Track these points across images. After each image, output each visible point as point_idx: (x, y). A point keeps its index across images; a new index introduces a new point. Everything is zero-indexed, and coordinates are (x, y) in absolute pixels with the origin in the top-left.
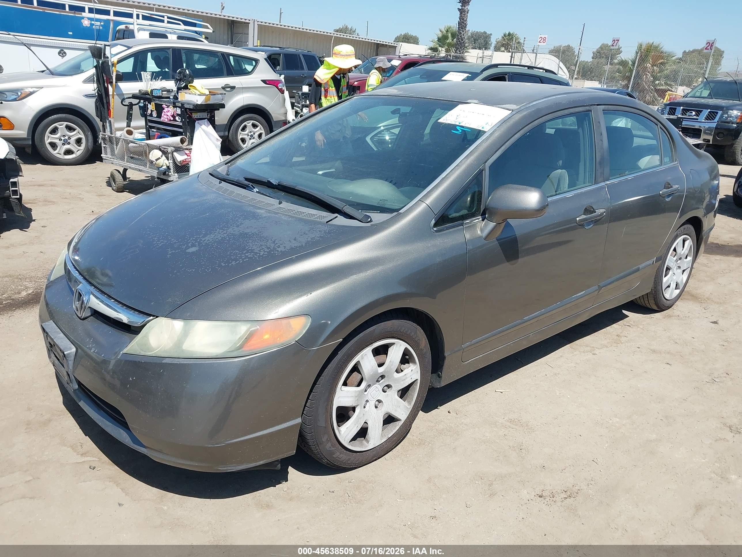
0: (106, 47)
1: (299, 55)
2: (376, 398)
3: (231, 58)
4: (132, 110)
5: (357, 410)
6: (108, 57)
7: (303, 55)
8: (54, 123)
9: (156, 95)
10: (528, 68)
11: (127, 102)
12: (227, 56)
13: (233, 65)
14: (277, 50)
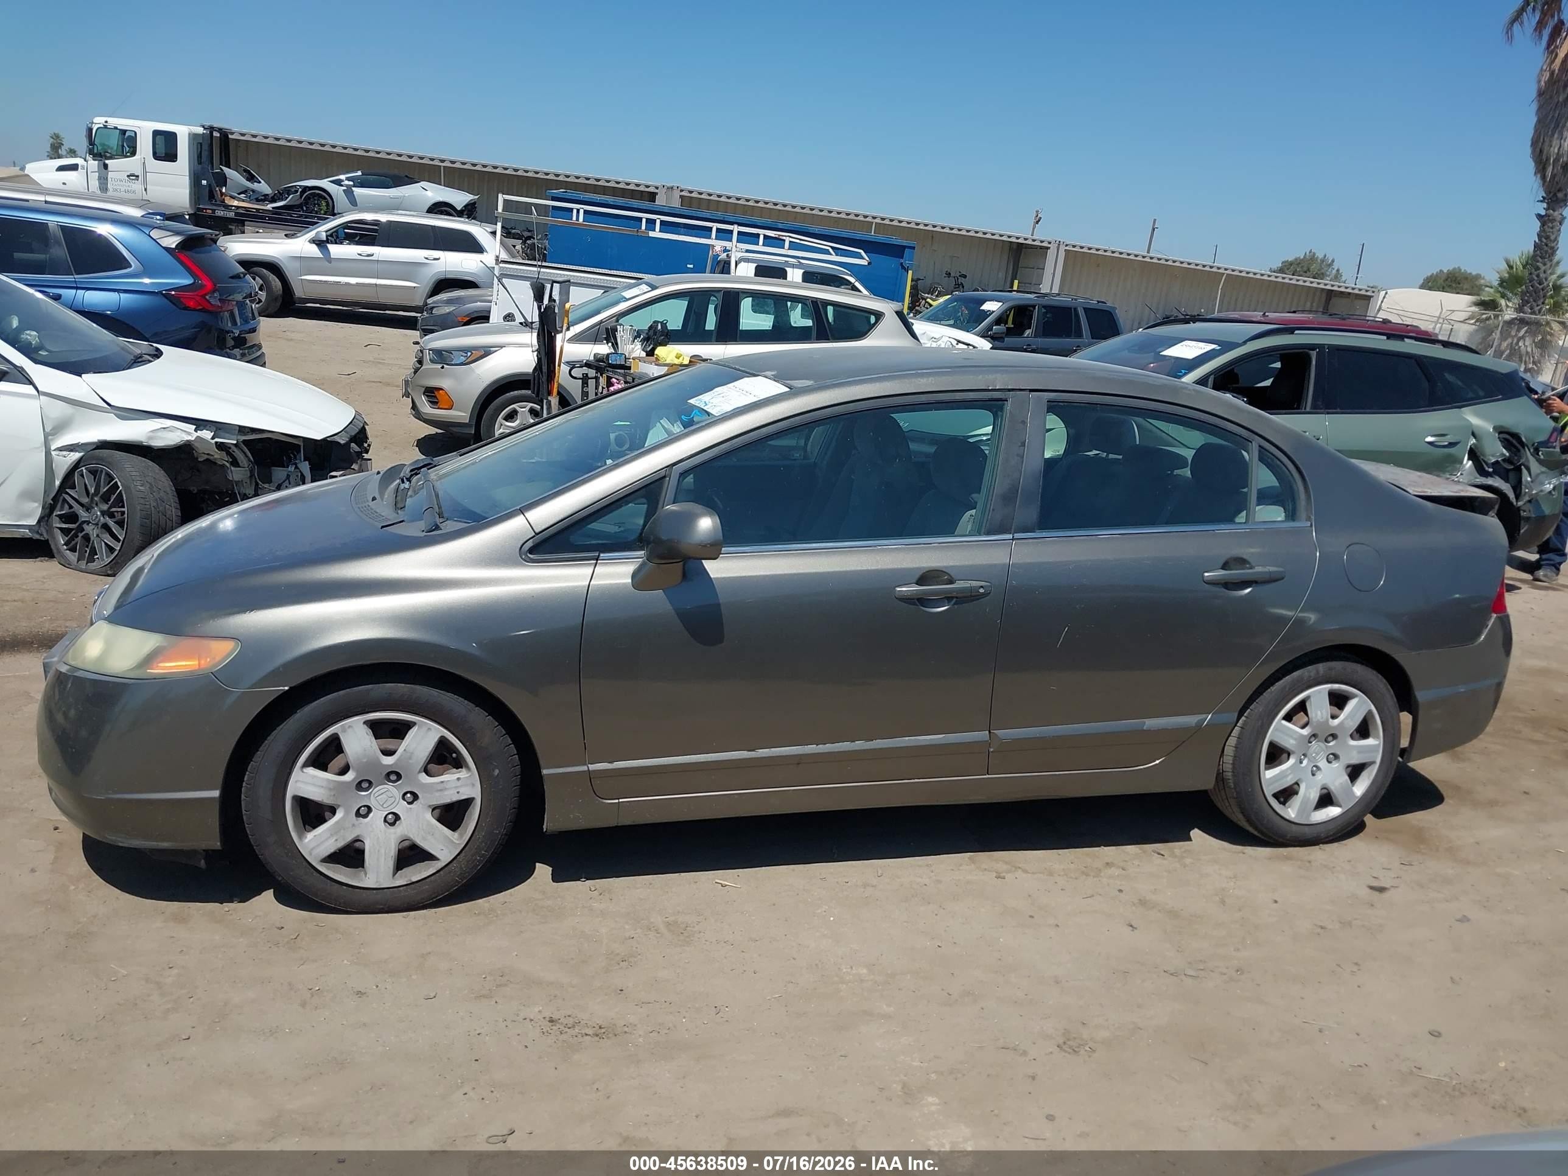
0: (554, 284)
1: (1075, 309)
2: (390, 808)
3: (830, 309)
4: (587, 386)
5: (339, 814)
6: (555, 301)
7: (1084, 308)
8: (514, 404)
9: (615, 363)
10: (1388, 338)
11: (577, 372)
12: (822, 305)
13: (830, 321)
14: (1030, 299)
